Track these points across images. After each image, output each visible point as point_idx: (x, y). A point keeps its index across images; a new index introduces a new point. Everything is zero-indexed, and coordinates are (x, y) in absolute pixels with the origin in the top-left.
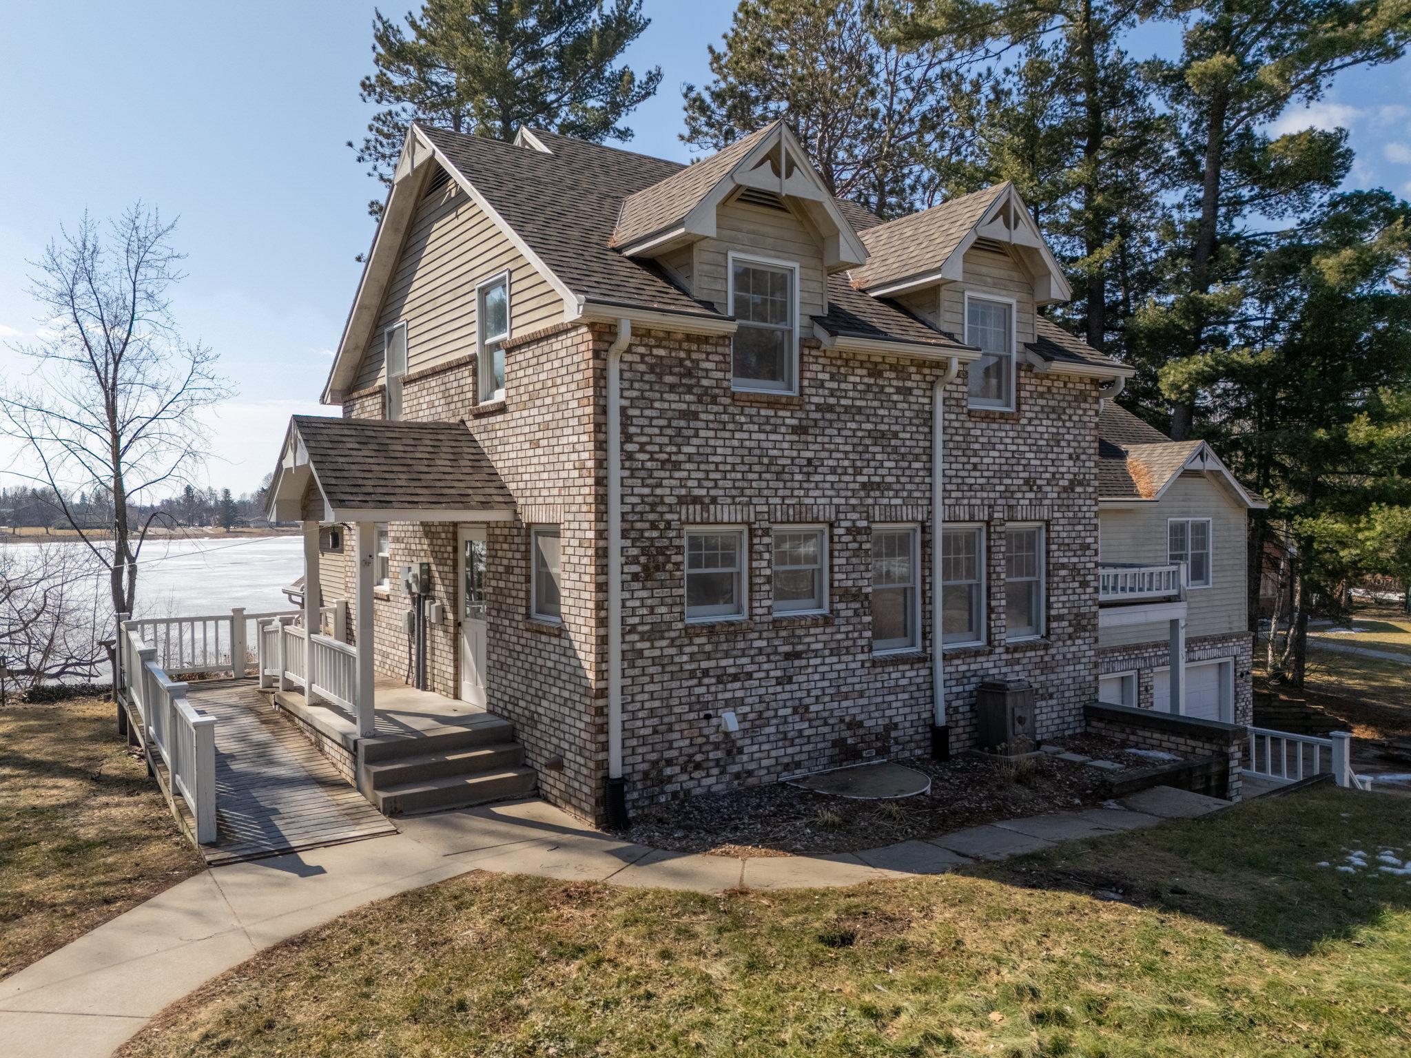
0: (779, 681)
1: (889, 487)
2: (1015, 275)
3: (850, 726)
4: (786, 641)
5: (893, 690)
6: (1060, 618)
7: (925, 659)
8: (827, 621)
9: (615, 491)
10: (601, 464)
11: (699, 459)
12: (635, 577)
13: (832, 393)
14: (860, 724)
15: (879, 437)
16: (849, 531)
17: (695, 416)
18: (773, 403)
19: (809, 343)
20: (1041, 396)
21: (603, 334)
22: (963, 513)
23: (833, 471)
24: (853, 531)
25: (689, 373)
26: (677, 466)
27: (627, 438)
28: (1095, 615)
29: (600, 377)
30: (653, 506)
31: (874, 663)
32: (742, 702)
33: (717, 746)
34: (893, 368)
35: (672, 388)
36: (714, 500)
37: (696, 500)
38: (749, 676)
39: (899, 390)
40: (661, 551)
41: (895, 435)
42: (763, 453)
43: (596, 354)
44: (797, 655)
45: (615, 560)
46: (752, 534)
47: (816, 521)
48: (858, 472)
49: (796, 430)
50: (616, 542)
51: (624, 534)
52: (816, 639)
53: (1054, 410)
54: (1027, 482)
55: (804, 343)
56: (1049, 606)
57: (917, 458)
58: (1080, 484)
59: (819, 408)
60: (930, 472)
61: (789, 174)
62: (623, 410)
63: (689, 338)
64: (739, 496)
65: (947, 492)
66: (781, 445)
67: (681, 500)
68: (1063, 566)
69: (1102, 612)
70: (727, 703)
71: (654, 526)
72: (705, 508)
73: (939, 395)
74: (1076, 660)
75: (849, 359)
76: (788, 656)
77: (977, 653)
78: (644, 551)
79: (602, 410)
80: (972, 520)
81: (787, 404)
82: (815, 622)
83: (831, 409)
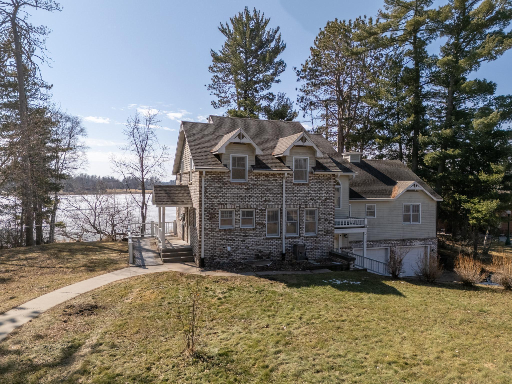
0: (241, 241)
1: (271, 201)
2: (309, 151)
3: (260, 252)
4: (243, 233)
5: (272, 245)
6: (321, 231)
7: (280, 238)
8: (254, 229)
9: (203, 203)
10: (200, 198)
11: (223, 196)
12: (208, 219)
13: (256, 181)
14: (262, 252)
15: (268, 190)
16: (260, 210)
17: (222, 187)
18: (241, 184)
19: (250, 171)
20: (316, 179)
21: (201, 173)
22: (292, 206)
23: (256, 197)
24: (261, 210)
25: (221, 179)
26: (218, 197)
27: (206, 192)
28: (333, 230)
29: (200, 181)
30: (212, 206)
31: (266, 239)
32: (232, 245)
33: (226, 254)
34: (272, 175)
35: (217, 182)
36: (226, 204)
37: (222, 204)
38: (234, 240)
39: (273, 180)
40: (214, 214)
41: (273, 189)
42: (238, 194)
43: (200, 177)
44: (246, 236)
45: (203, 216)
46: (236, 211)
47: (252, 208)
48: (262, 198)
49: (246, 189)
50: (203, 213)
51: (205, 211)
52: (251, 233)
53: (320, 182)
54: (311, 199)
55: (249, 171)
56: (318, 228)
57: (279, 194)
58: (328, 199)
59: (252, 184)
60: (282, 197)
61: (243, 138)
62: (205, 187)
63: (220, 172)
64: (232, 203)
65: (286, 202)
66: (243, 193)
67: (218, 204)
68: (323, 218)
69: (335, 230)
70: (229, 245)
71: (212, 209)
72: (224, 206)
73: (284, 180)
74: (327, 241)
75: (259, 174)
76: (244, 236)
77: (295, 238)
78: (210, 214)
79: (201, 187)
80: (294, 207)
81: (244, 184)
82: (251, 229)
83: (255, 184)
